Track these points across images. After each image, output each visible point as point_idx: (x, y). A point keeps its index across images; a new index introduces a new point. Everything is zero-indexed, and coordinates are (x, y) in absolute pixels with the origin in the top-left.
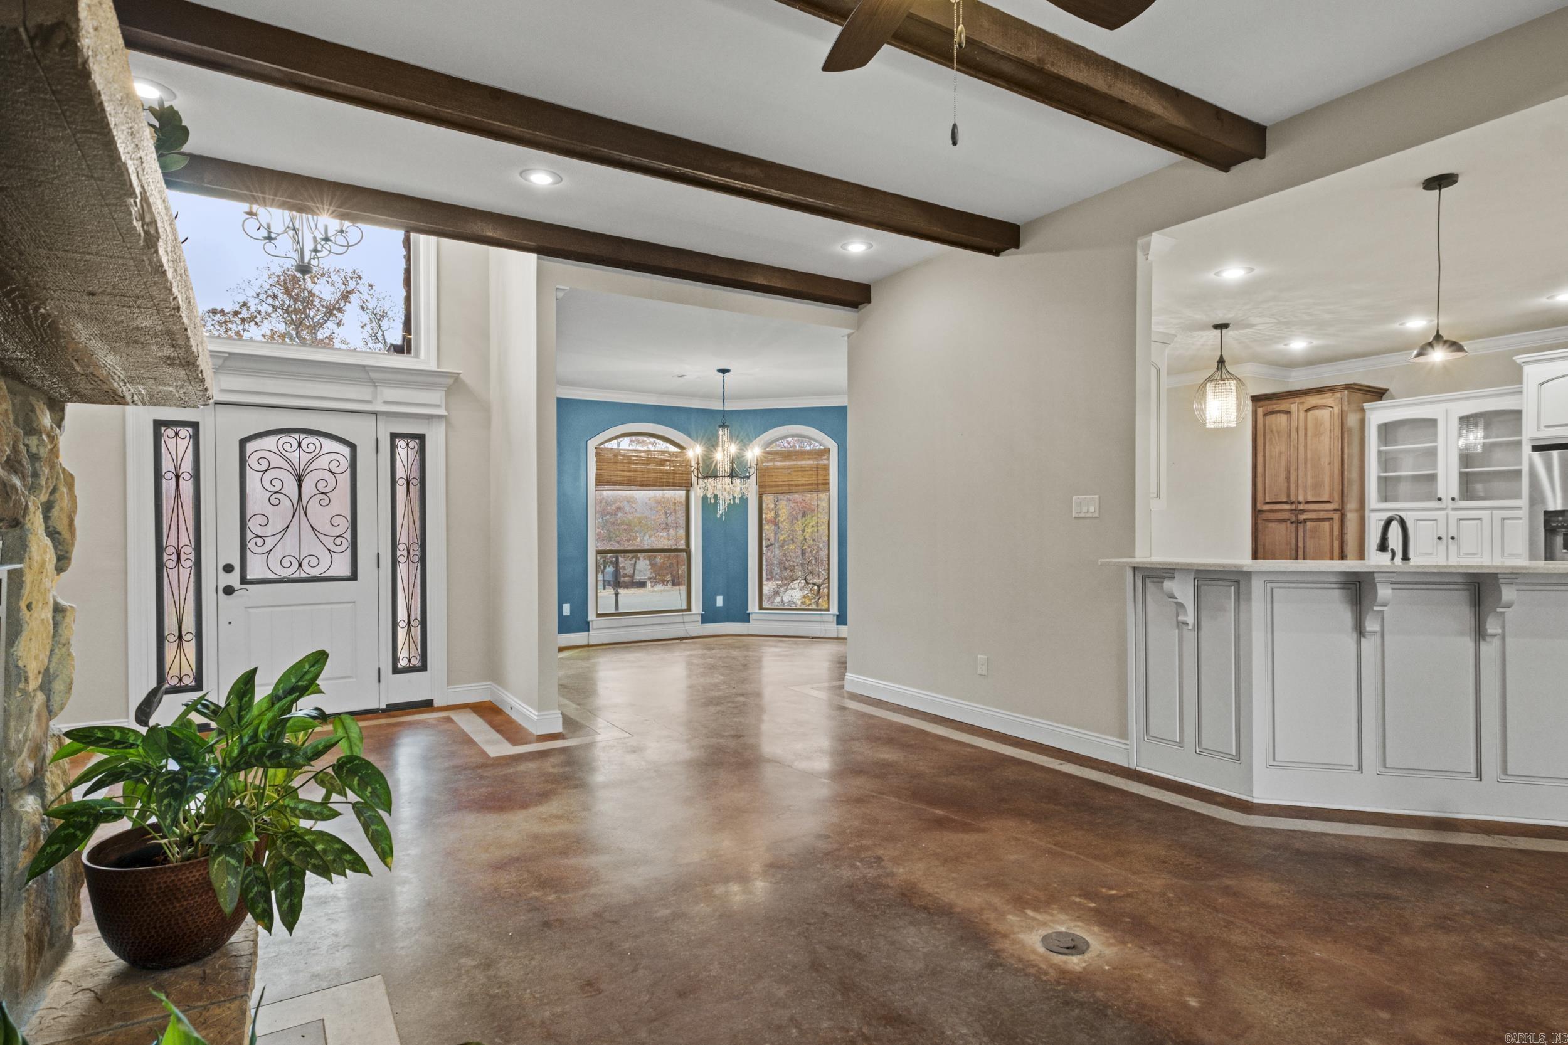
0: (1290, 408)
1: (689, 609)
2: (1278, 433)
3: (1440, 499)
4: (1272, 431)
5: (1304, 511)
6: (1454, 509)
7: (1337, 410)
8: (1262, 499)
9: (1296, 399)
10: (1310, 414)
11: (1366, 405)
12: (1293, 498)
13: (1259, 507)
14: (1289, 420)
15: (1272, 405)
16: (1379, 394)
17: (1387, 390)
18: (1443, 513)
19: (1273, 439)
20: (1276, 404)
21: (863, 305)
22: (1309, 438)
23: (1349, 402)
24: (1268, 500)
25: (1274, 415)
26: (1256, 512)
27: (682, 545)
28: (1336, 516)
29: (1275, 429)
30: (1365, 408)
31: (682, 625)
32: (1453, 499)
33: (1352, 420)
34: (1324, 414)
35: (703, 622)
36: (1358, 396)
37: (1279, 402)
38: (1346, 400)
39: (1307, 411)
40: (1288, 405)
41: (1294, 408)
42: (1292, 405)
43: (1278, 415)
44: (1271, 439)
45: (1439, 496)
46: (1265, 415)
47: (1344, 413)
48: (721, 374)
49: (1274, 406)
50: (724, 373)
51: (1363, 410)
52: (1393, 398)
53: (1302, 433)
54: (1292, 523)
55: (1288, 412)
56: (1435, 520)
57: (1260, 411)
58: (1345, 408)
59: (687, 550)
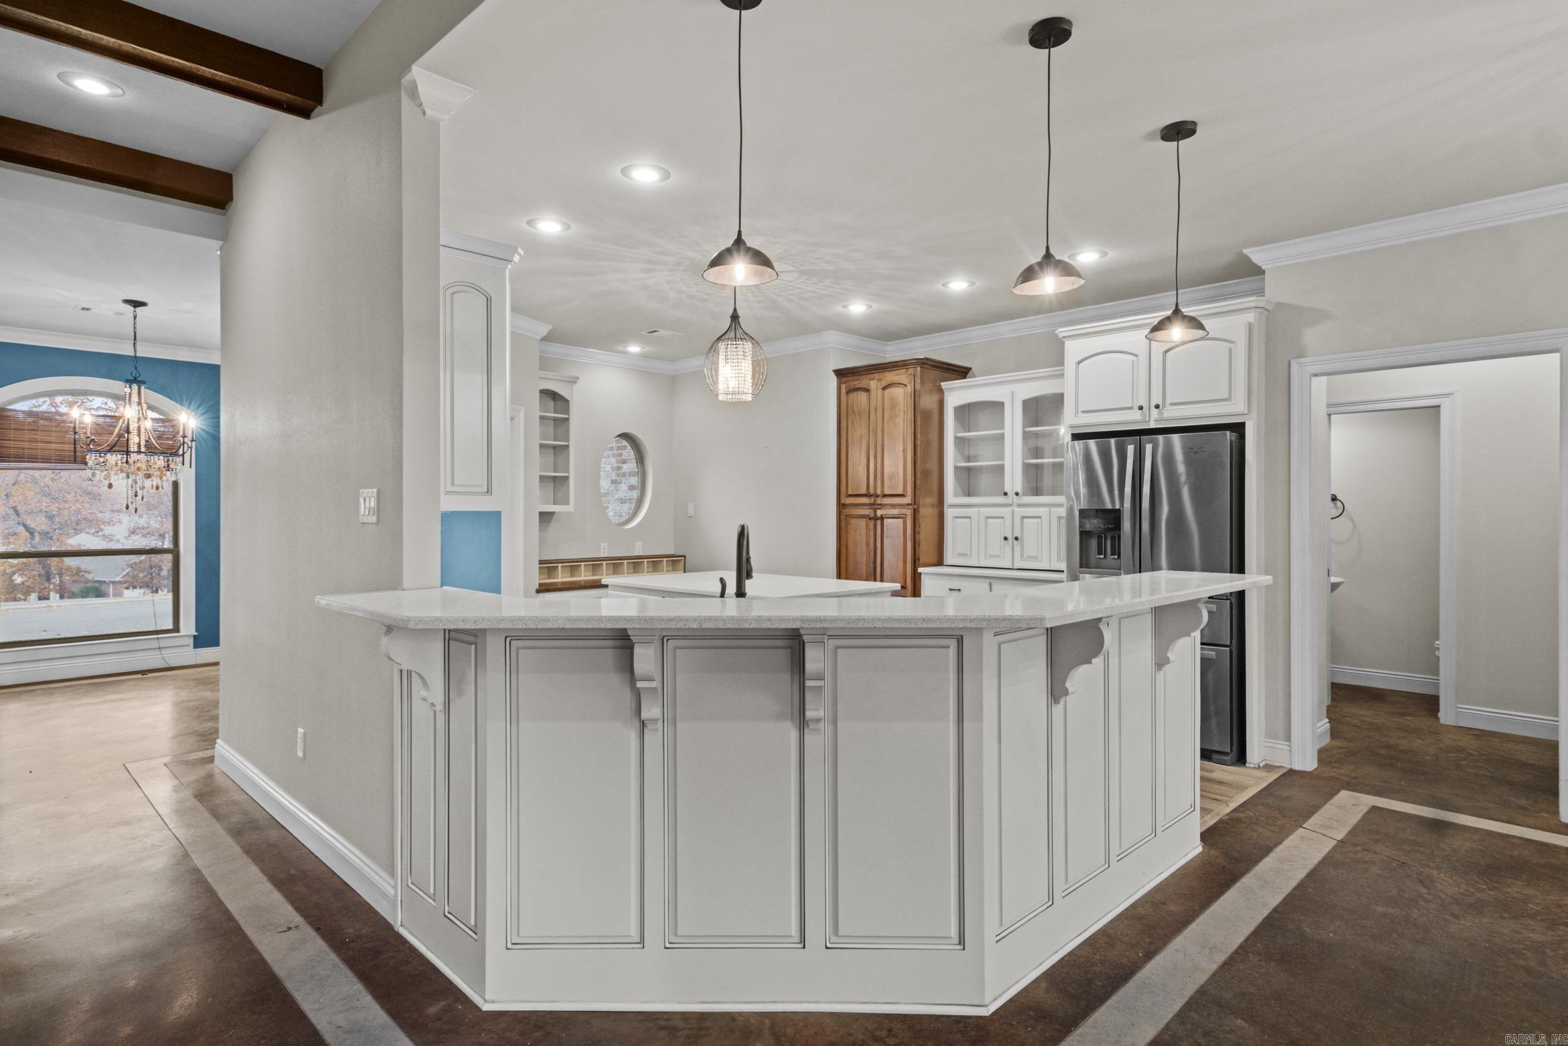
0: (869, 385)
1: (176, 629)
2: (859, 414)
3: (1006, 494)
4: (854, 412)
5: (882, 506)
6: (1019, 506)
7: (909, 388)
8: (845, 493)
9: (876, 375)
10: (887, 391)
11: (944, 385)
12: (872, 491)
13: (843, 501)
14: (869, 399)
15: (854, 381)
16: (963, 372)
17: (970, 369)
18: (1009, 509)
19: (855, 419)
20: (857, 380)
21: (229, 204)
22: (886, 421)
23: (922, 382)
24: (850, 492)
25: (856, 393)
26: (841, 506)
27: (168, 544)
28: (908, 512)
29: (856, 409)
30: (943, 387)
31: (157, 652)
32: (1017, 494)
33: (928, 402)
34: (898, 393)
35: (196, 646)
36: (934, 373)
37: (860, 377)
38: (919, 376)
39: (884, 388)
40: (867, 381)
41: (873, 385)
42: (872, 382)
43: (859, 393)
44: (853, 422)
45: (1006, 491)
46: (847, 393)
47: (916, 392)
48: (131, 308)
49: (856, 383)
50: (135, 307)
51: (941, 391)
52: (974, 377)
53: (879, 414)
54: (870, 519)
55: (867, 390)
56: (1002, 518)
57: (843, 387)
58: (918, 387)
59: (175, 552)
